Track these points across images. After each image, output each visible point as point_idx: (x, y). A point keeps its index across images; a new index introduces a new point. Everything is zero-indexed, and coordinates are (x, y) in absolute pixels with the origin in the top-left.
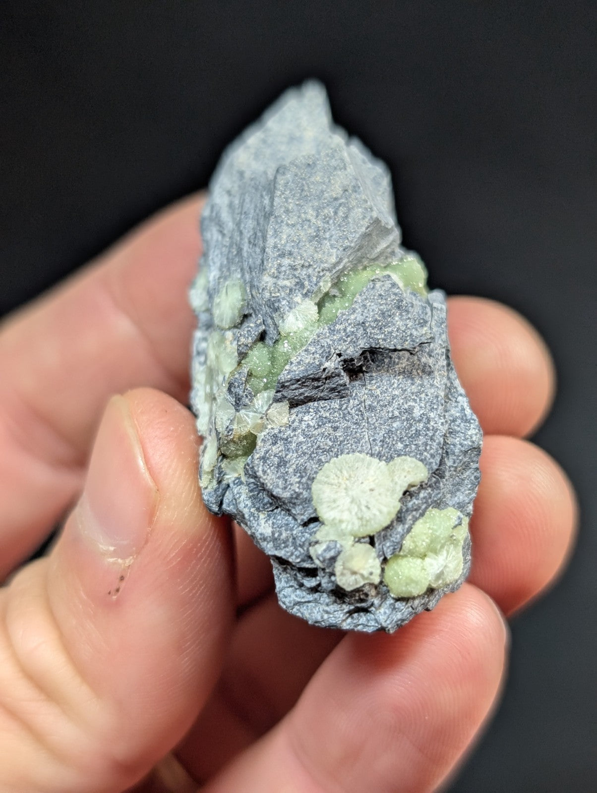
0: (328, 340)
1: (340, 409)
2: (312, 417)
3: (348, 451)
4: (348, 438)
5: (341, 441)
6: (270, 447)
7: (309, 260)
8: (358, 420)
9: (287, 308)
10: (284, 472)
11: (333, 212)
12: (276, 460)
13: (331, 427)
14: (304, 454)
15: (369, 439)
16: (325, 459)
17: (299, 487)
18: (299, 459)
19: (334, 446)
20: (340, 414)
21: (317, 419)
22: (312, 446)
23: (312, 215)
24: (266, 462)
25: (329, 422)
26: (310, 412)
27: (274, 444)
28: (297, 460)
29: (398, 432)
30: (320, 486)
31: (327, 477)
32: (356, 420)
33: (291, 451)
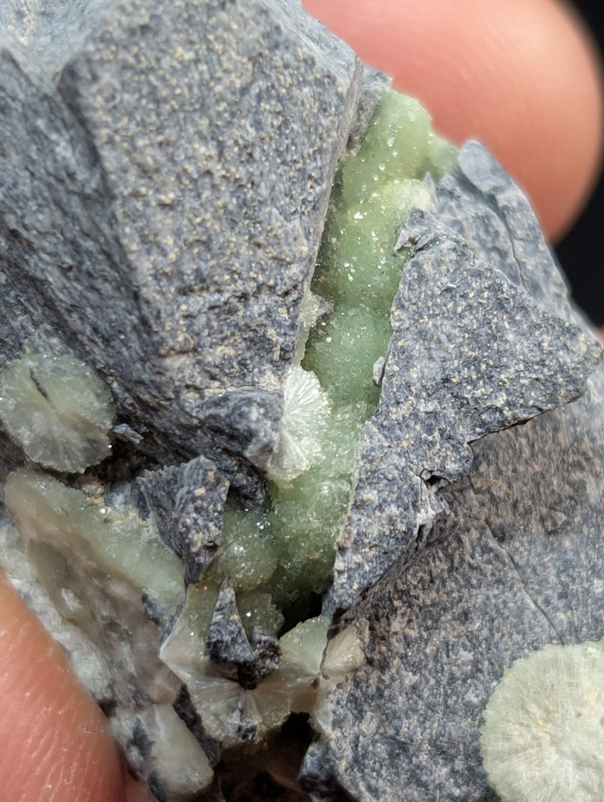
0: (395, 459)
1: (451, 569)
2: (406, 619)
3: (509, 653)
4: (496, 623)
5: (486, 639)
6: (356, 728)
7: (252, 274)
8: (497, 574)
9: (269, 423)
10: (412, 767)
11: (251, 126)
12: (382, 749)
13: (454, 619)
14: (431, 707)
15: (535, 602)
16: (477, 696)
17: (459, 787)
18: (427, 724)
19: (479, 656)
20: (456, 581)
21: (417, 617)
22: (438, 682)
23: (210, 157)
24: (365, 767)
25: (445, 610)
26: (396, 610)
27: (360, 716)
28: (425, 728)
29: (583, 556)
30: (503, 766)
31: (507, 738)
32: (493, 574)
33: (403, 716)
